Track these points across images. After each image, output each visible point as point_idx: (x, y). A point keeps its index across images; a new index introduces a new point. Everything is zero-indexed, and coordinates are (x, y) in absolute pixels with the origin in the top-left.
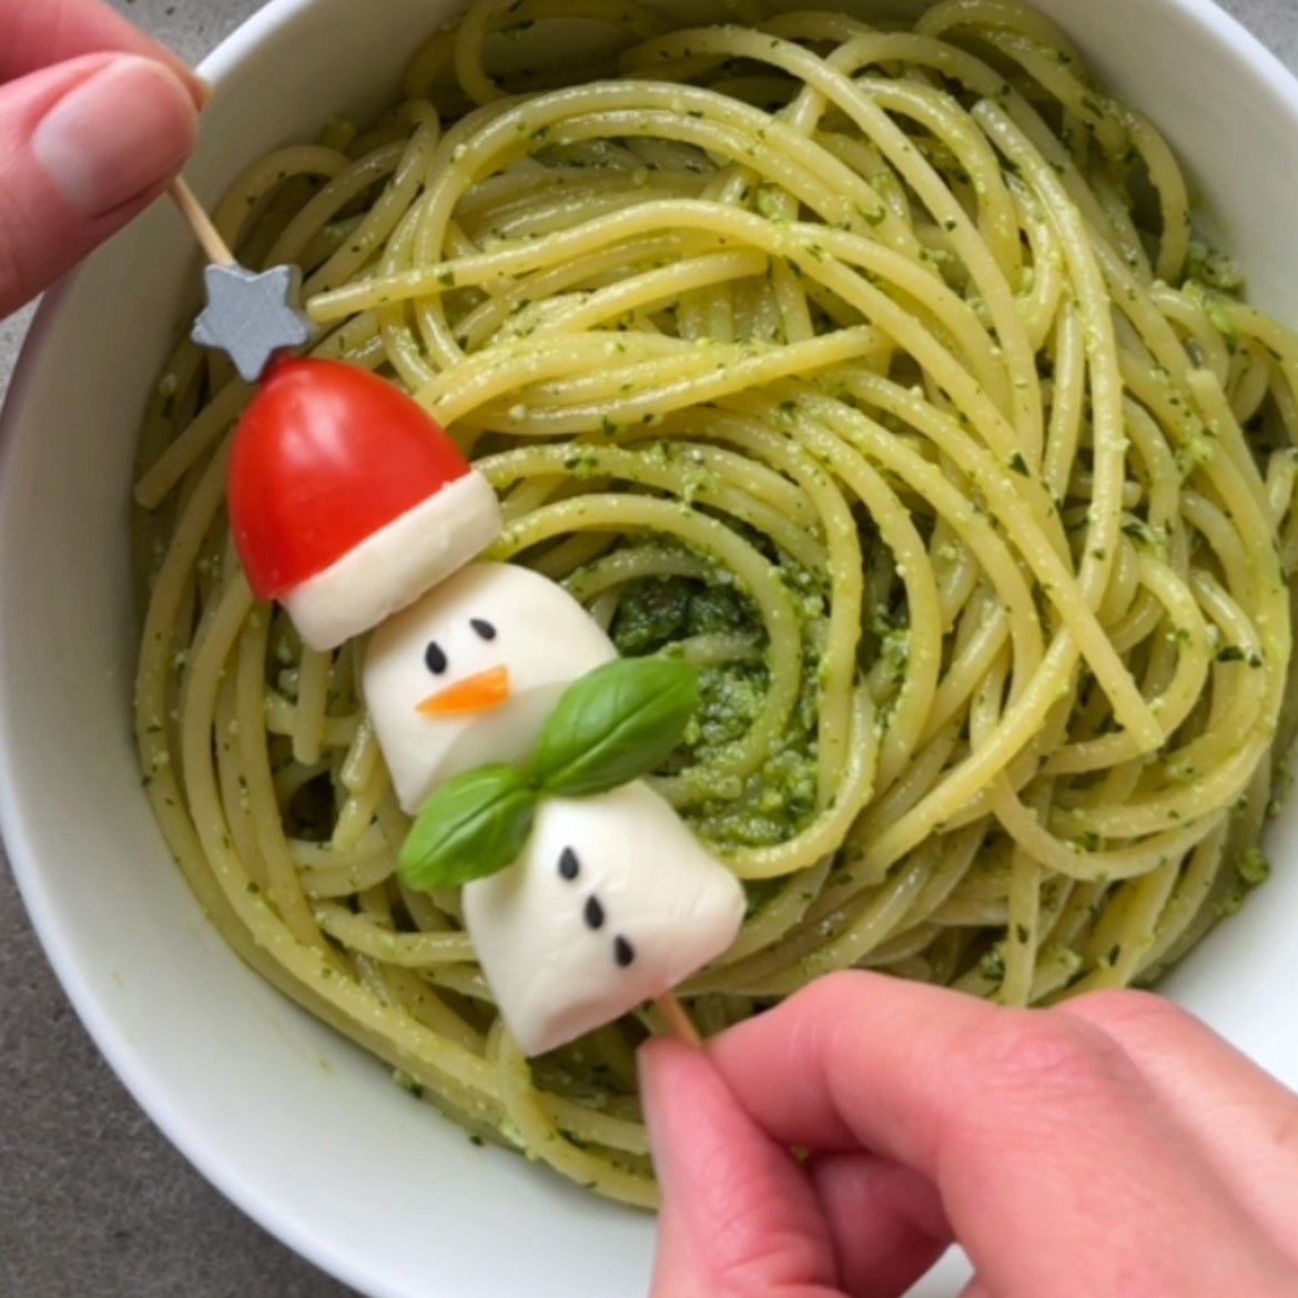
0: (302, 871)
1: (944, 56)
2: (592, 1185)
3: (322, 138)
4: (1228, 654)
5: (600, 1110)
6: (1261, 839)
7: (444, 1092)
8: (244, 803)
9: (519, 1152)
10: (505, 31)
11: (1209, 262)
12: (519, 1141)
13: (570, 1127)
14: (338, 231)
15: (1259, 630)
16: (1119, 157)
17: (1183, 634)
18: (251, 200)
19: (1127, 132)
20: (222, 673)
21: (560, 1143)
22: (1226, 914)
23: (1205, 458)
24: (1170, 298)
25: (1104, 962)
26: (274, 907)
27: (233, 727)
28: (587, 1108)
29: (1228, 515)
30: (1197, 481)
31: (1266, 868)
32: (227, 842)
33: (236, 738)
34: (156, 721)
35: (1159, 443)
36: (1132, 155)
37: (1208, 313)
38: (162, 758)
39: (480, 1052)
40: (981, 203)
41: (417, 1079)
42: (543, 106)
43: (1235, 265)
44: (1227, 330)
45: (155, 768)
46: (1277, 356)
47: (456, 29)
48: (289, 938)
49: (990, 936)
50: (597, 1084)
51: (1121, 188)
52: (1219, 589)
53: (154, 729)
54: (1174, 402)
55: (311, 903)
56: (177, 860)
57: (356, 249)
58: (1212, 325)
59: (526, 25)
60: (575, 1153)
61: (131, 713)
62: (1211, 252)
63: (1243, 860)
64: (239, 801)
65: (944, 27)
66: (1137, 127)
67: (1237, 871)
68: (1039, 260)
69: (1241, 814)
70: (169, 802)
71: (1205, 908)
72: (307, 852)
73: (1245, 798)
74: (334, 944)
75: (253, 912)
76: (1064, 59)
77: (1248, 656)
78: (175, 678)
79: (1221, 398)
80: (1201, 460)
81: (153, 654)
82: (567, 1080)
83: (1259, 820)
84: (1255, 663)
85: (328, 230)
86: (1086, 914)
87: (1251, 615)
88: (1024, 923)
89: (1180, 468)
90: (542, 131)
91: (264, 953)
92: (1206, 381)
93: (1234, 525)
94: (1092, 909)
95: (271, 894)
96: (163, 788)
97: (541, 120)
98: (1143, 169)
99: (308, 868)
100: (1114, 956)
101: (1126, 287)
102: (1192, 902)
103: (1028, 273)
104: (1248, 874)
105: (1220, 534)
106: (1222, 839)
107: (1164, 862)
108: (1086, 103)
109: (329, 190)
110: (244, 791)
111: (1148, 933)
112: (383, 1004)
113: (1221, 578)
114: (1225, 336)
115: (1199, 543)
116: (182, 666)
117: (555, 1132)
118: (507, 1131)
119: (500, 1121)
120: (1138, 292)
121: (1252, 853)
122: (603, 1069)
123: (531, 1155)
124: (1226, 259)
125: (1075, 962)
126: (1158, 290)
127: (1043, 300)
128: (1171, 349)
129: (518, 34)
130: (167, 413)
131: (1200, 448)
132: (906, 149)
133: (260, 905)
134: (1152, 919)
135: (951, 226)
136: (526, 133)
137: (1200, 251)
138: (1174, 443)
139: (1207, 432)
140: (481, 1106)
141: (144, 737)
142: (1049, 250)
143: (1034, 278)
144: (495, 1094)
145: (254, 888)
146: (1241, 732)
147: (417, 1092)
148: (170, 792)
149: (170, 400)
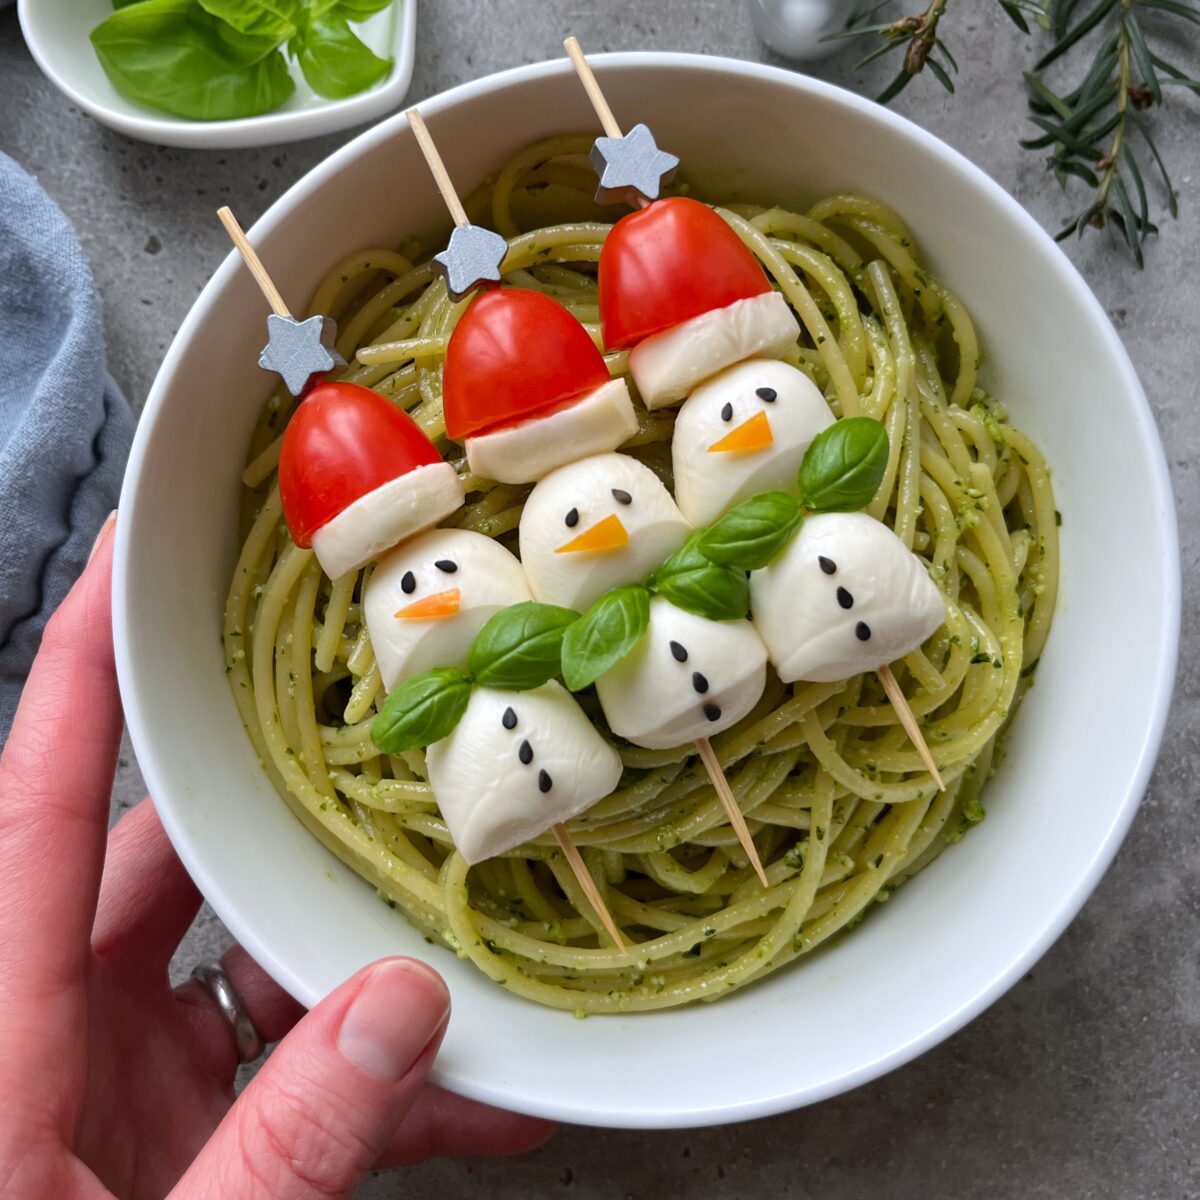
0: (325, 746)
1: (826, 234)
2: (503, 982)
3: (401, 249)
4: (980, 659)
5: (512, 928)
6: (981, 795)
7: (409, 906)
8: (290, 691)
9: (453, 951)
10: (528, 188)
11: (986, 402)
12: (455, 945)
13: (490, 937)
14: (399, 311)
15: (1002, 646)
16: (935, 319)
17: (955, 639)
18: (344, 279)
19: (941, 303)
20: (287, 600)
21: (483, 948)
22: (952, 843)
23: (973, 524)
24: (962, 415)
25: (871, 865)
26: (302, 766)
27: (290, 638)
28: (504, 926)
29: (987, 565)
30: (967, 539)
31: (983, 813)
32: (276, 718)
33: (290, 646)
34: (238, 629)
35: (945, 508)
36: (943, 319)
37: (987, 426)
38: (240, 654)
39: (435, 880)
40: (842, 328)
41: (390, 896)
42: (550, 234)
43: (1004, 405)
44: (998, 438)
45: (234, 661)
46: (1025, 462)
47: (495, 181)
48: (311, 788)
49: (795, 836)
50: (513, 912)
51: (932, 345)
52: (976, 616)
53: (236, 634)
54: (958, 483)
55: (329, 767)
56: (246, 726)
57: (408, 320)
58: (989, 433)
59: (543, 185)
60: (492, 957)
61: (222, 622)
62: (987, 396)
63: (967, 807)
64: (287, 690)
65: (826, 215)
66: (947, 299)
67: (963, 815)
68: (878, 372)
69: (970, 776)
70: (243, 685)
71: (939, 836)
72: (330, 734)
73: (974, 765)
74: (341, 796)
75: (288, 767)
76: (905, 244)
77: (993, 661)
78: (253, 603)
79: (991, 483)
80: (971, 526)
81: (240, 581)
82: (493, 906)
83: (982, 780)
84: (997, 665)
85: (393, 309)
86: (862, 830)
87: (997, 635)
88: (821, 826)
89: (959, 527)
90: (547, 251)
91: (293, 796)
92: (982, 470)
93: (990, 571)
94: (866, 828)
95: (302, 756)
96: (240, 676)
97: (546, 243)
98: (950, 329)
99: (329, 743)
100: (879, 862)
101: (932, 404)
102: (931, 832)
103: (870, 381)
104: (969, 815)
105: (980, 576)
106: (956, 790)
107: (920, 795)
108: (916, 275)
109: (397, 283)
110: (292, 683)
111: (904, 848)
112: (371, 839)
113: (978, 608)
114: (996, 442)
115: (965, 583)
116: (260, 595)
117: (480, 941)
118: (447, 936)
119: (443, 930)
120: (940, 408)
121: (973, 802)
122: (519, 902)
123: (461, 954)
124: (997, 401)
125: (850, 864)
126: (954, 410)
127: (879, 399)
128: (959, 449)
129: (538, 191)
130: (272, 423)
131: (971, 517)
132: (797, 284)
133: (293, 763)
134: (907, 839)
135: (821, 340)
136: (534, 251)
137: (981, 394)
138: (957, 513)
139: (978, 507)
140: (431, 917)
141: (229, 639)
142: (886, 365)
143: (873, 384)
144: (441, 907)
145: (290, 751)
146: (982, 710)
147: (392, 904)
148: (244, 679)
149: (275, 415)
